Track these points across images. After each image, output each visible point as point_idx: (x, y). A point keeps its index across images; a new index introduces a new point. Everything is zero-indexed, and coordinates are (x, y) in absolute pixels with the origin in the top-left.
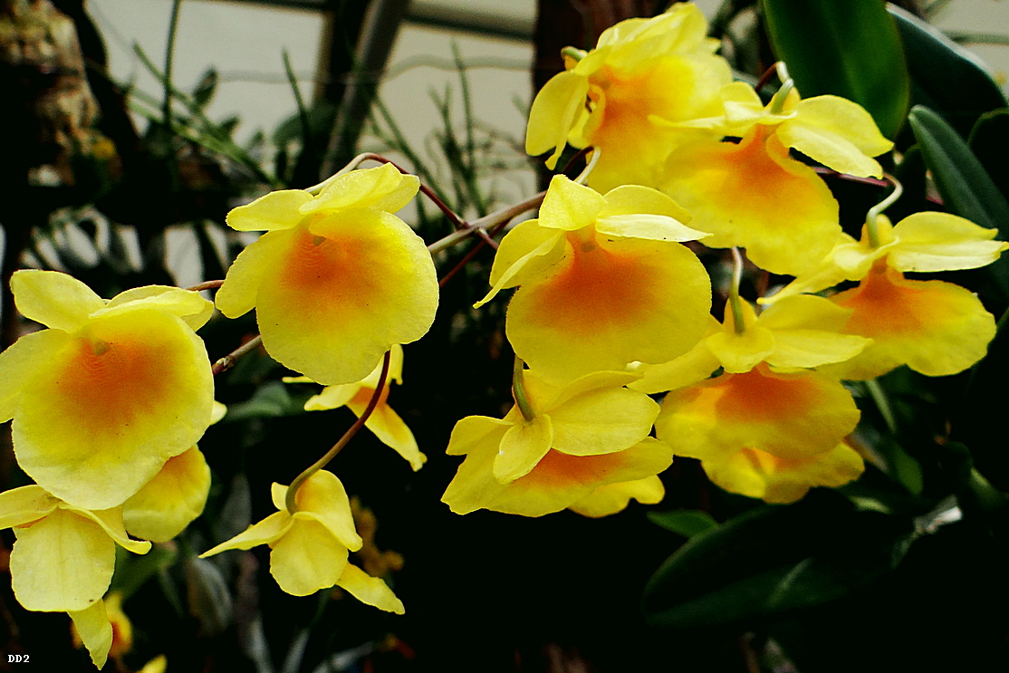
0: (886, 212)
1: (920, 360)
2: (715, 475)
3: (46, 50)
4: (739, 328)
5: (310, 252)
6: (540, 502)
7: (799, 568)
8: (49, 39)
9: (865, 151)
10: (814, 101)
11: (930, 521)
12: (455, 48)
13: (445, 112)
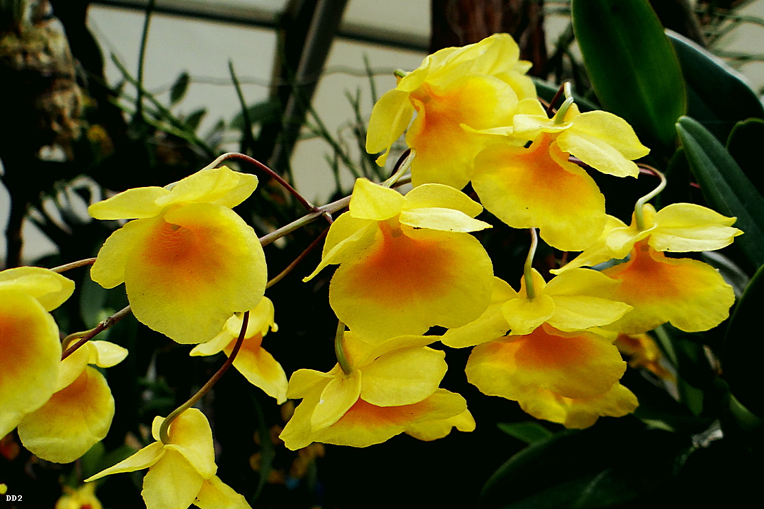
0: (651, 201)
1: (679, 320)
2: (526, 405)
3: (44, 59)
4: (530, 296)
5: (171, 235)
6: (367, 435)
7: (600, 477)
8: (47, 50)
9: (626, 156)
10: (588, 115)
11: (705, 438)
12: (366, 60)
13: (356, 107)
